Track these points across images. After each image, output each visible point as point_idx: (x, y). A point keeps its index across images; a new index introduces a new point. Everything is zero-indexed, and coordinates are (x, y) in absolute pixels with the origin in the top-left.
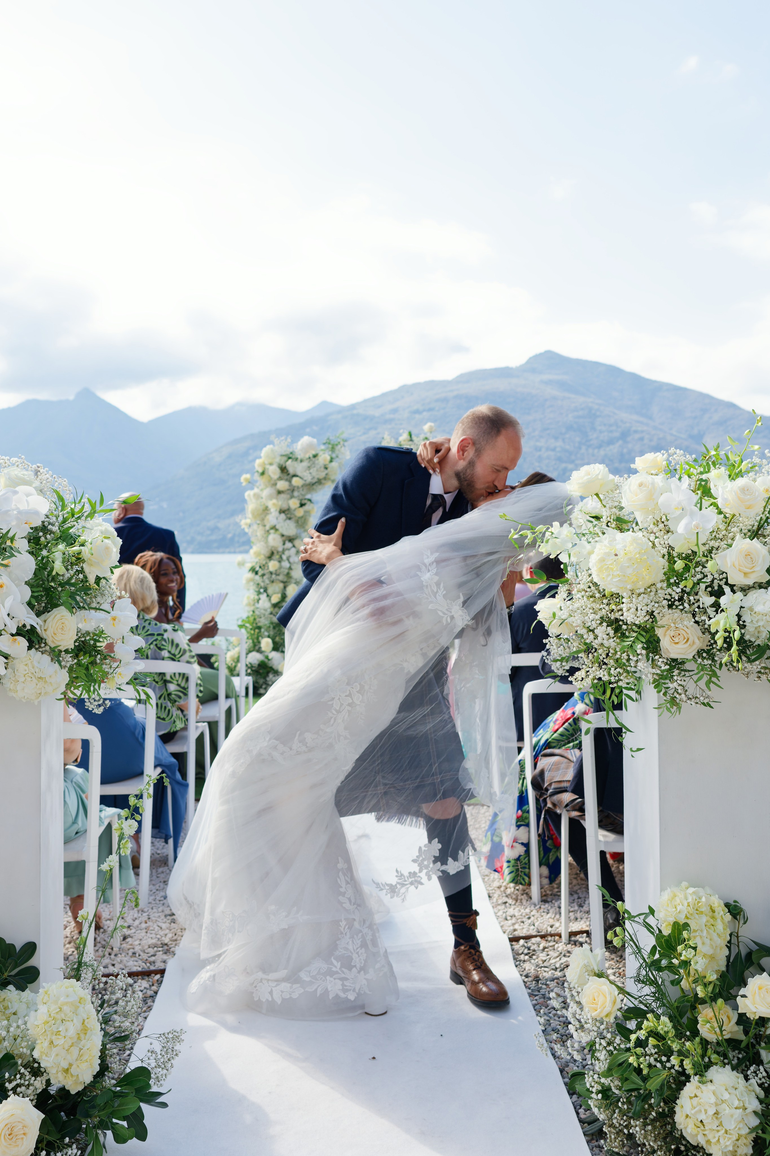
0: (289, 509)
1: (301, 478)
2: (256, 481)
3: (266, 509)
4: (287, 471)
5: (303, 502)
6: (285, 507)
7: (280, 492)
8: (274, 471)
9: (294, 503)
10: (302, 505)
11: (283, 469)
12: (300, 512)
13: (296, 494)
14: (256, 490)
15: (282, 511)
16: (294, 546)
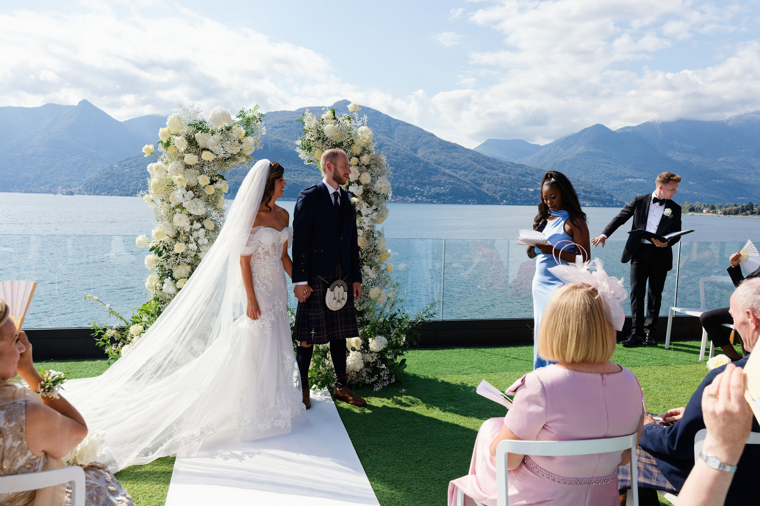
0: (198, 186)
1: (212, 152)
2: (161, 153)
3: (172, 185)
4: (197, 143)
5: (215, 179)
6: (193, 183)
7: (187, 167)
8: (181, 143)
9: (203, 180)
10: (212, 182)
11: (191, 141)
12: (211, 190)
13: (206, 169)
14: (159, 163)
15: (188, 188)
16: (203, 227)
